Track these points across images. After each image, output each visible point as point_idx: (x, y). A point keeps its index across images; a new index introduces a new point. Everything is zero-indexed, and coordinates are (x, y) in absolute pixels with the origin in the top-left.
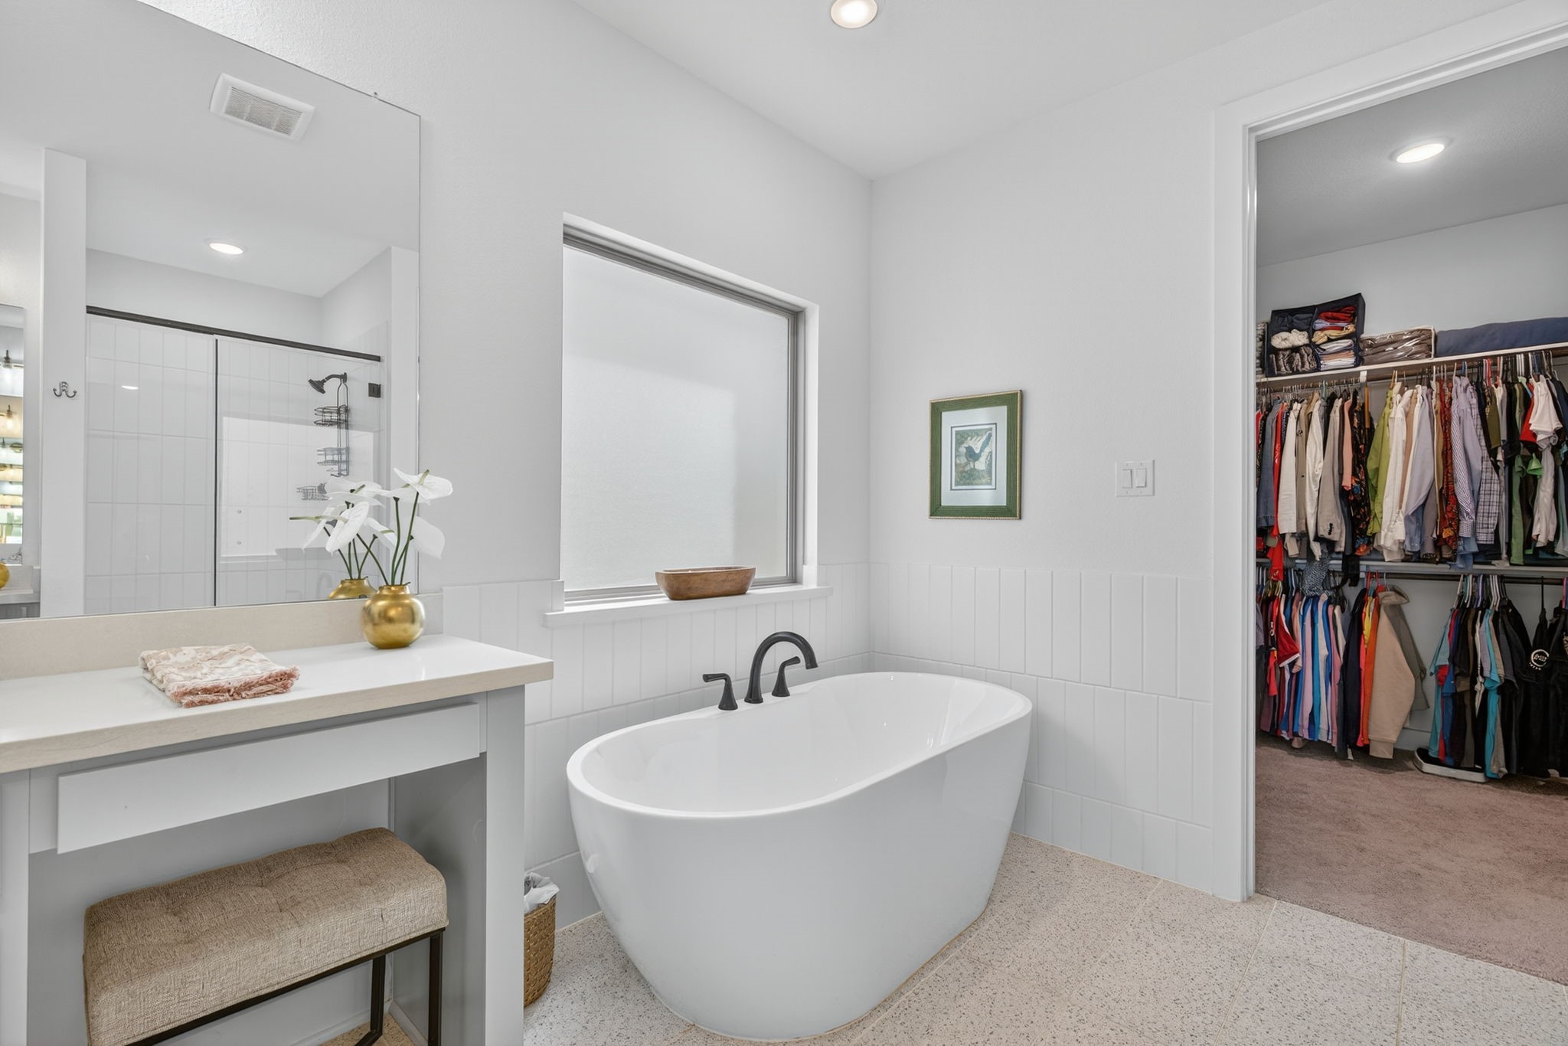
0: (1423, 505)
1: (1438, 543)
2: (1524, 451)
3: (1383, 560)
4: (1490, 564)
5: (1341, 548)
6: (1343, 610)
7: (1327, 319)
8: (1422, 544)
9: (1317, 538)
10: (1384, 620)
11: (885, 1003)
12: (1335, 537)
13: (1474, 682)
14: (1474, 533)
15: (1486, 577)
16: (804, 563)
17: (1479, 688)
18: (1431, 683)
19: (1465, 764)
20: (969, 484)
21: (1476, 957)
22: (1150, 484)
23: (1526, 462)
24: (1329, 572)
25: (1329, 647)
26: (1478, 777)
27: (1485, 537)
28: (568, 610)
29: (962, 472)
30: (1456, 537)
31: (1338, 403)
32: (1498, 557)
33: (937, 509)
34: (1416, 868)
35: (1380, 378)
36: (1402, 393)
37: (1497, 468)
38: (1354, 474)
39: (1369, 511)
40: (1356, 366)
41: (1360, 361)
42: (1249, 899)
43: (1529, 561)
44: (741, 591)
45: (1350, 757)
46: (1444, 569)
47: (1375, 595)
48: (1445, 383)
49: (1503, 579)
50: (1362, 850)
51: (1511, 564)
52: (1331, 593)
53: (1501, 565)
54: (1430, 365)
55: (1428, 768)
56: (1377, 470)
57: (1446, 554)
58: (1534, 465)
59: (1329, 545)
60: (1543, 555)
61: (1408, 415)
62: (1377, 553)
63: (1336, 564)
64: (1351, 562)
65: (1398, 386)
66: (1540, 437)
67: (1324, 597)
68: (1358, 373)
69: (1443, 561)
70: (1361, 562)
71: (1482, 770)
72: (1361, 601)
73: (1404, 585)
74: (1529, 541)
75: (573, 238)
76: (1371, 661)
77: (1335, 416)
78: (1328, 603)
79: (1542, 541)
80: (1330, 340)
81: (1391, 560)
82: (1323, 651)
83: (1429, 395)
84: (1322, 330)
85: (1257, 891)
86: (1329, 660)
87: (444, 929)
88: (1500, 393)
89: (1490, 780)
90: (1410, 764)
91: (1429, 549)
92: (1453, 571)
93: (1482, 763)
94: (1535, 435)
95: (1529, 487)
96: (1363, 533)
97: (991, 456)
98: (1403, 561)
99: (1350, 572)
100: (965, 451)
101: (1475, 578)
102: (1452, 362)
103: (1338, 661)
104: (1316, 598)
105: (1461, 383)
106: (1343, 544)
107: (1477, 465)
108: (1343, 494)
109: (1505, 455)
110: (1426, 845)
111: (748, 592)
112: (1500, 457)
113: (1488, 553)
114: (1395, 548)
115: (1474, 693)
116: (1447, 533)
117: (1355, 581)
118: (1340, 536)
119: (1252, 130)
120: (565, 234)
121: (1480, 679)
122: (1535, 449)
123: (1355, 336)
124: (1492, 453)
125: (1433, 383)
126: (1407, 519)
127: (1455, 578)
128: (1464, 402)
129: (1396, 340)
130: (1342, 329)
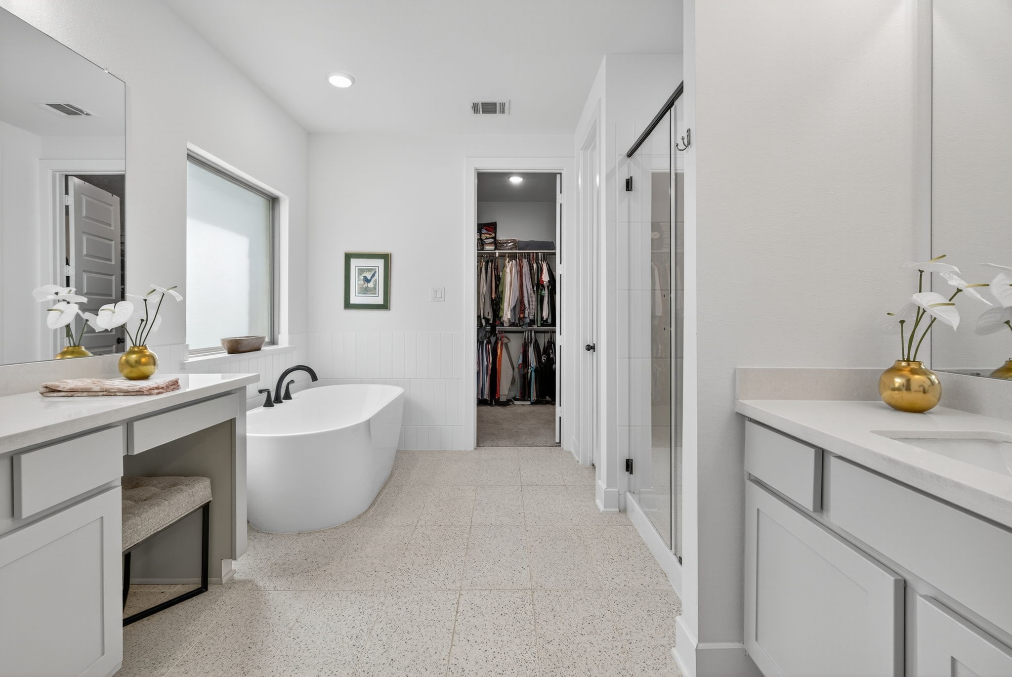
0: (515, 306)
1: (520, 319)
2: (541, 287)
3: (504, 326)
4: (532, 326)
5: (491, 322)
6: (491, 346)
7: (486, 230)
8: (515, 320)
9: (484, 318)
10: (504, 349)
11: (373, 504)
12: (489, 317)
13: (528, 369)
14: (529, 316)
15: (531, 331)
16: (279, 333)
17: (530, 371)
18: (516, 370)
19: (526, 399)
20: (365, 294)
21: (534, 446)
22: (443, 297)
23: (541, 290)
24: (486, 331)
25: (487, 362)
26: (529, 403)
27: (531, 317)
28: (191, 360)
29: (361, 288)
30: (524, 317)
31: (490, 264)
32: (534, 324)
33: (348, 305)
34: (517, 430)
35: (502, 256)
36: (509, 262)
37: (534, 293)
38: (496, 293)
39: (500, 307)
40: (495, 250)
41: (496, 249)
42: (475, 449)
43: (542, 325)
44: (259, 349)
45: (494, 404)
46: (519, 329)
47: (501, 340)
48: (521, 260)
49: (536, 332)
50: (502, 429)
51: (538, 327)
52: (487, 340)
53: (535, 327)
54: (516, 253)
55: (516, 403)
56: (502, 292)
57: (521, 324)
58: (543, 292)
59: (487, 320)
60: (545, 323)
61: (511, 271)
62: (502, 324)
63: (488, 328)
64: (493, 327)
65: (508, 259)
66: (545, 283)
67: (485, 342)
68: (496, 253)
69: (520, 326)
70: (497, 327)
71: (530, 400)
72: (496, 343)
73: (509, 335)
74: (542, 318)
75: (192, 158)
76: (500, 365)
77: (489, 270)
78: (486, 344)
79: (545, 319)
80: (487, 239)
81: (506, 327)
82: (486, 363)
83: (516, 264)
84: (484, 234)
85: (477, 446)
86: (487, 366)
87: (210, 502)
88: (535, 266)
89: (532, 404)
90: (511, 403)
91: (517, 322)
92: (523, 330)
93: (530, 398)
94: (543, 282)
95: (542, 298)
96: (498, 317)
97: (376, 281)
98: (509, 326)
99: (493, 331)
100: (363, 278)
101: (529, 331)
102: (522, 253)
103: (490, 366)
104: (483, 342)
105: (525, 261)
106: (492, 320)
107: (530, 291)
108: (492, 300)
109: (536, 289)
110: (518, 424)
111: (262, 349)
112: (535, 289)
113: (532, 322)
114: (507, 321)
115: (528, 372)
116: (522, 316)
117: (495, 335)
118: (490, 317)
119: (477, 169)
120: (188, 154)
121: (530, 367)
122: (543, 286)
123: (495, 238)
124: (533, 288)
125: (517, 260)
126: (511, 311)
127: (522, 332)
128: (526, 269)
129: (507, 242)
130: (491, 235)
